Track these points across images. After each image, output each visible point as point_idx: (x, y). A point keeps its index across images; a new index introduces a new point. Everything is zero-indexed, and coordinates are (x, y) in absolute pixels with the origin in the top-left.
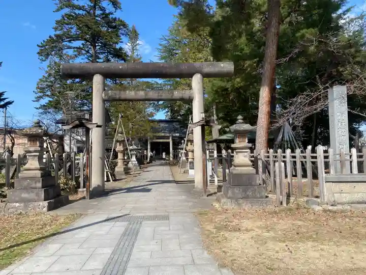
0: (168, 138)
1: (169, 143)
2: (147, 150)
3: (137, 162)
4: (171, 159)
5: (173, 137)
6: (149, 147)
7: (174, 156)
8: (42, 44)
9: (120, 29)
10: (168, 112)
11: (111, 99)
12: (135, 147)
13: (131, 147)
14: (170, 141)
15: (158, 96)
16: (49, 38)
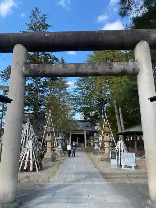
0: (83, 131)
1: (84, 135)
2: (69, 140)
3: (62, 149)
4: (86, 147)
5: (86, 131)
6: (70, 138)
7: (87, 144)
8: (4, 70)
9: (54, 63)
10: (83, 114)
11: (32, 75)
12: (61, 138)
13: (58, 138)
14: (85, 133)
15: (93, 69)
16: (8, 67)
